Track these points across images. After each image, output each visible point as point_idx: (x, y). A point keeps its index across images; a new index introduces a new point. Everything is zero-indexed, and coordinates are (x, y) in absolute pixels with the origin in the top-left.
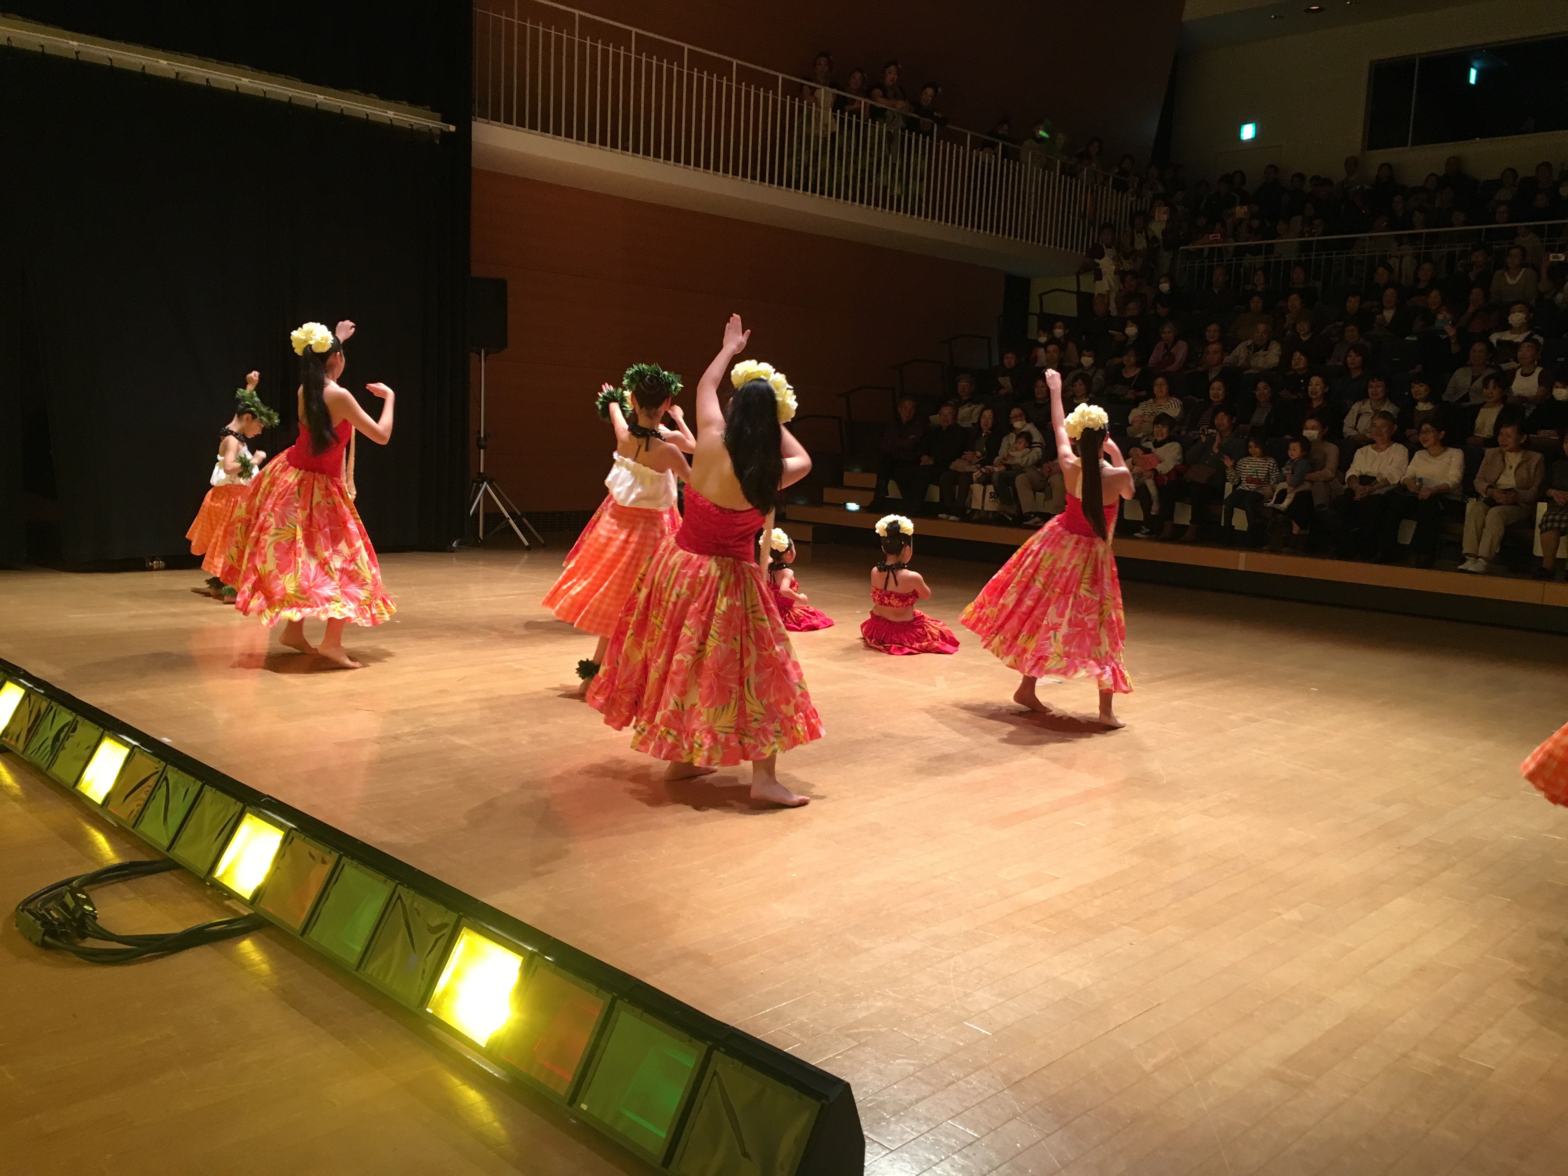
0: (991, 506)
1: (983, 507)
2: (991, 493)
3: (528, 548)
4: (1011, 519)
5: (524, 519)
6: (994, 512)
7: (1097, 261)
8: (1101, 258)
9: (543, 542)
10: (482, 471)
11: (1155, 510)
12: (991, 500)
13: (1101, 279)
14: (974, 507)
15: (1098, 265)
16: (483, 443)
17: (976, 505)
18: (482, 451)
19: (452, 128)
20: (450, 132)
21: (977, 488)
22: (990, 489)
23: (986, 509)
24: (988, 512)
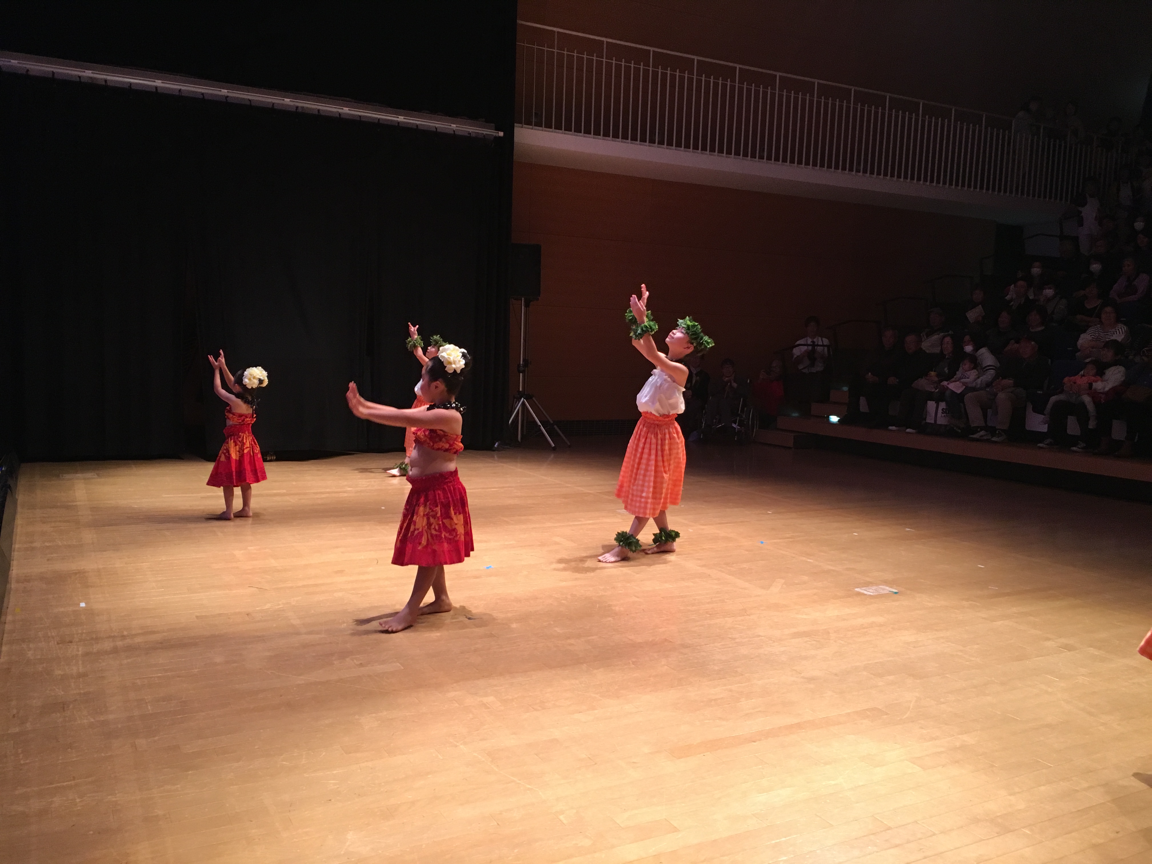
0: (942, 420)
1: (935, 421)
2: (943, 409)
3: (554, 449)
4: (960, 431)
5: (555, 426)
6: (946, 426)
7: (1080, 209)
8: (1083, 206)
9: (569, 444)
10: (521, 390)
11: (1092, 425)
12: (943, 415)
13: (1082, 225)
14: (928, 421)
15: (1081, 212)
16: (522, 369)
17: (930, 420)
18: (521, 374)
19: (501, 134)
20: (500, 137)
21: (931, 405)
22: (943, 405)
23: (939, 422)
24: (941, 425)
